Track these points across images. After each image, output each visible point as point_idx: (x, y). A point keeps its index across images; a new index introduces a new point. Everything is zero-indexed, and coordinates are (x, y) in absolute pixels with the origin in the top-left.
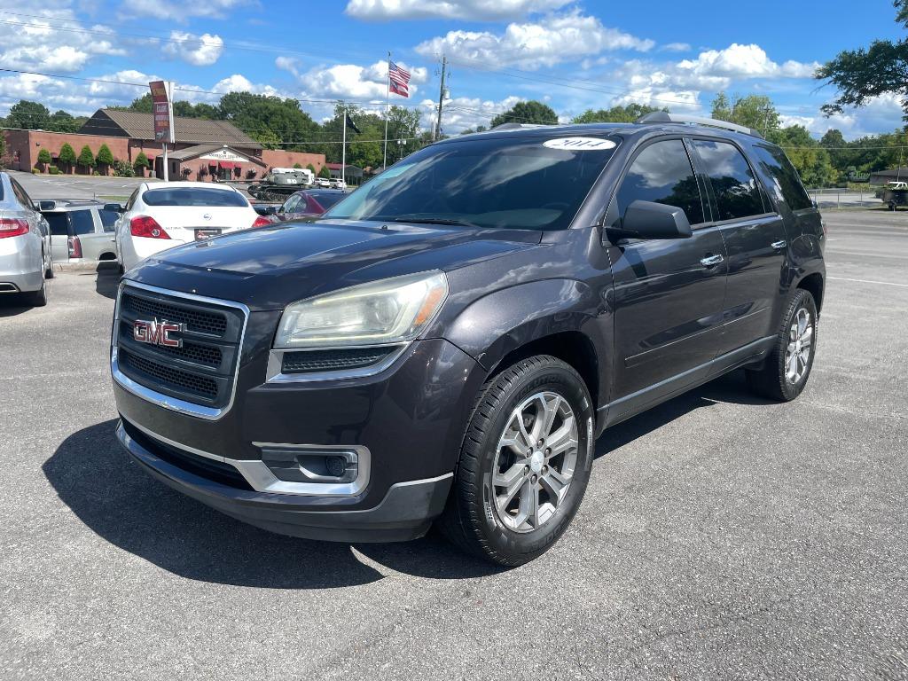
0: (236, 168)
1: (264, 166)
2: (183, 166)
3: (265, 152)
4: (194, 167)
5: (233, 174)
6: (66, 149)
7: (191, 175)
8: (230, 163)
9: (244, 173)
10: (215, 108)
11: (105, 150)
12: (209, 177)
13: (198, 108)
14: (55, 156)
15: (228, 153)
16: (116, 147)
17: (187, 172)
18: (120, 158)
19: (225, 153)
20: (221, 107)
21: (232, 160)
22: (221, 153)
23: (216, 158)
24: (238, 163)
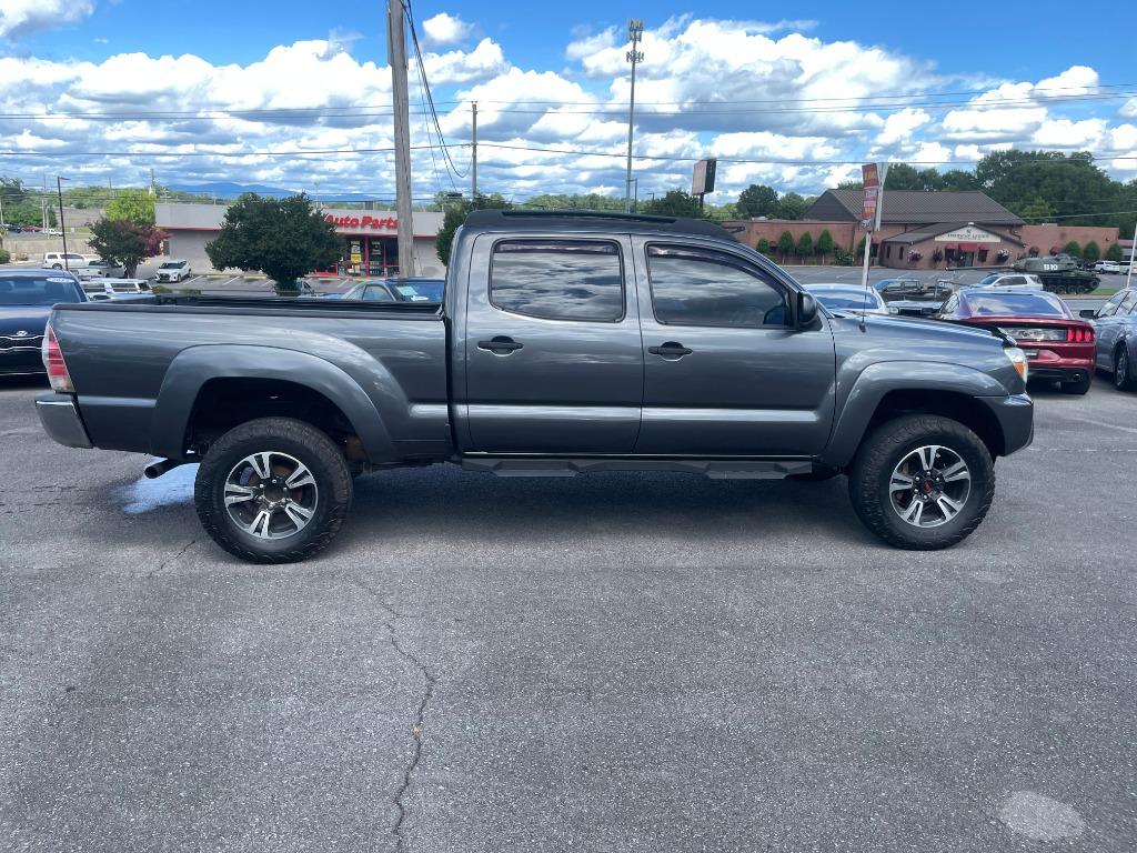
0: (982, 251)
1: (1021, 245)
2: (914, 250)
4: (926, 251)
5: (976, 258)
6: (786, 237)
7: (921, 261)
8: (974, 245)
9: (991, 256)
10: (969, 174)
11: (826, 235)
12: (943, 263)
13: (947, 177)
14: (774, 245)
15: (975, 232)
16: (837, 232)
17: (916, 258)
18: (841, 244)
19: (968, 231)
20: (978, 172)
21: (977, 240)
22: (963, 232)
23: (956, 239)
24: (984, 243)
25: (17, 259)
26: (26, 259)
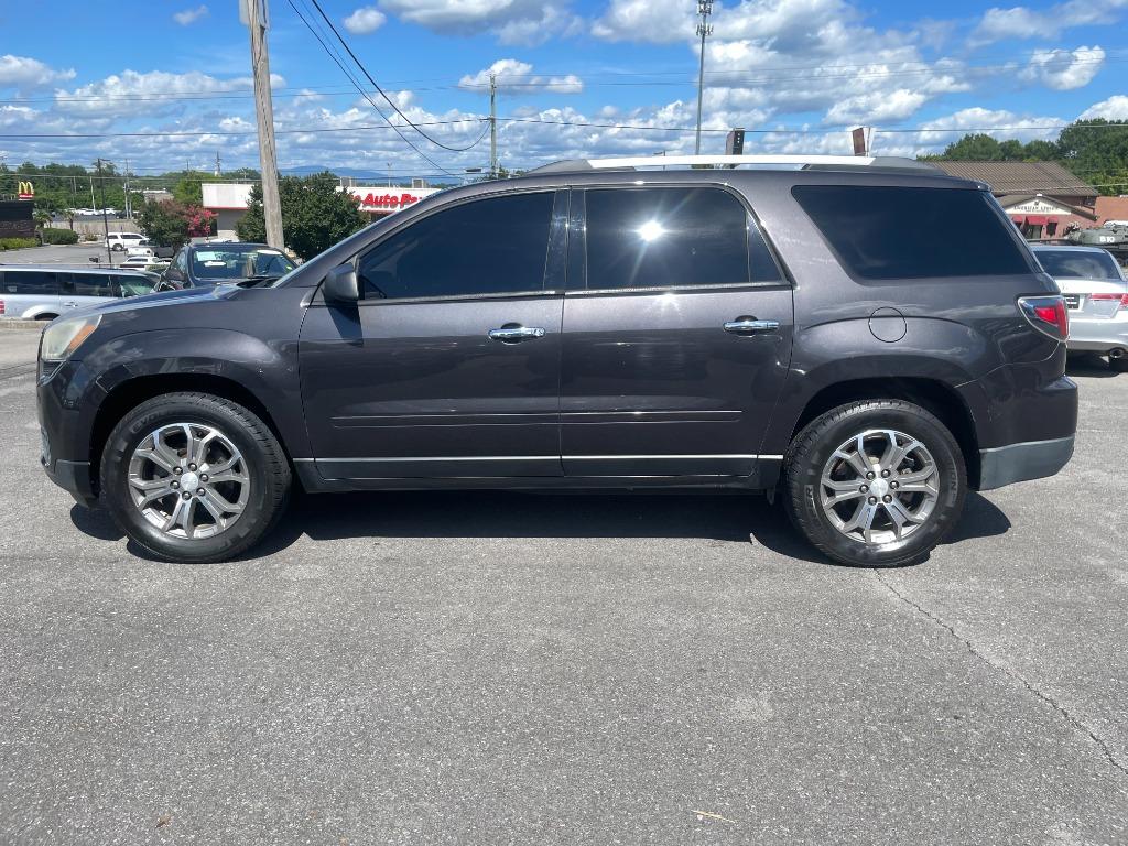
0: (1050, 224)
1: (1094, 219)
3: (1101, 200)
5: (1044, 231)
8: (1042, 217)
9: (1059, 230)
10: (1053, 144)
15: (1042, 204)
19: (1037, 204)
21: (1046, 213)
22: (1031, 204)
23: (1023, 212)
24: (1054, 216)
25: (87, 239)
26: (95, 239)
